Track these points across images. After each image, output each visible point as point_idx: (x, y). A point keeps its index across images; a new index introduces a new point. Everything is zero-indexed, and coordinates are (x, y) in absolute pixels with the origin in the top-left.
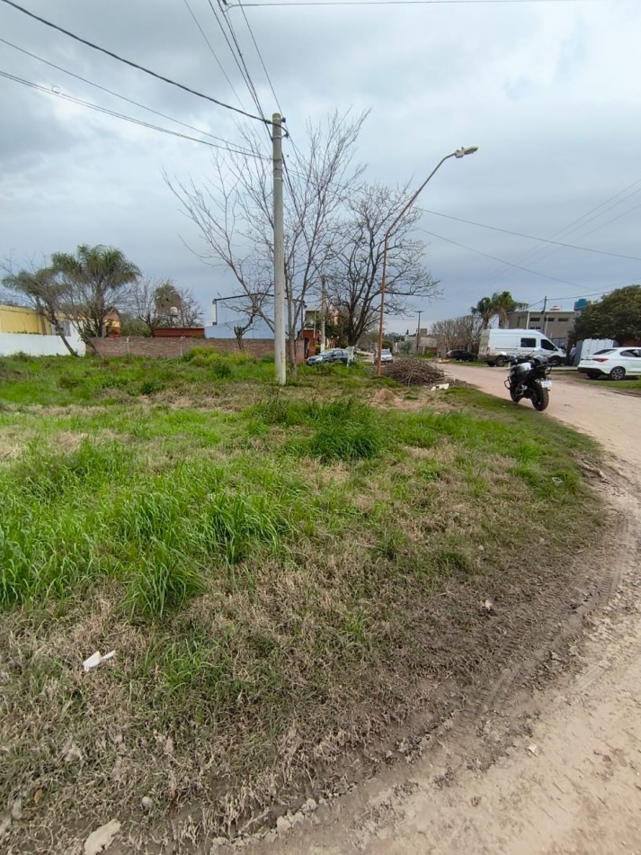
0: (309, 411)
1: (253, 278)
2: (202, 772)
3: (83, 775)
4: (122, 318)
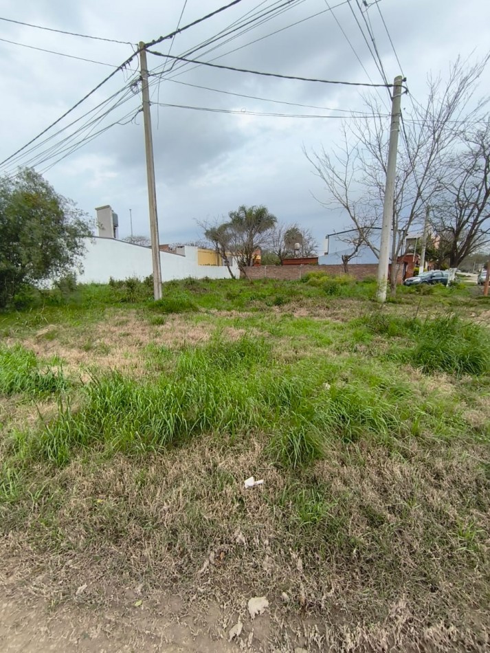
1: (362, 215)
2: (324, 597)
3: (246, 556)
4: (263, 253)
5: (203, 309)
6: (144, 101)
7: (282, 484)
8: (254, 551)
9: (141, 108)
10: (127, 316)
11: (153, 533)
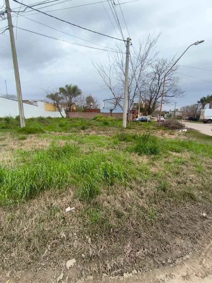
0: (134, 137)
1: (117, 93)
2: (99, 251)
3: (66, 242)
4: (76, 106)
5: (47, 132)
6: (9, 25)
7: (83, 207)
8: (70, 240)
9: (7, 28)
10: (5, 136)
11: (17, 243)
